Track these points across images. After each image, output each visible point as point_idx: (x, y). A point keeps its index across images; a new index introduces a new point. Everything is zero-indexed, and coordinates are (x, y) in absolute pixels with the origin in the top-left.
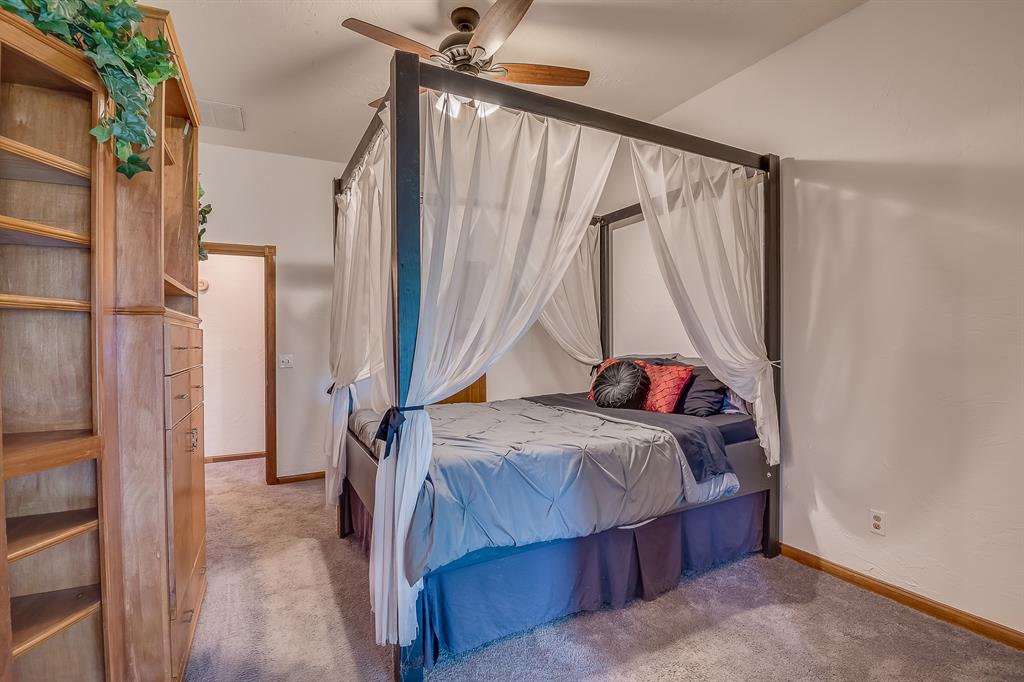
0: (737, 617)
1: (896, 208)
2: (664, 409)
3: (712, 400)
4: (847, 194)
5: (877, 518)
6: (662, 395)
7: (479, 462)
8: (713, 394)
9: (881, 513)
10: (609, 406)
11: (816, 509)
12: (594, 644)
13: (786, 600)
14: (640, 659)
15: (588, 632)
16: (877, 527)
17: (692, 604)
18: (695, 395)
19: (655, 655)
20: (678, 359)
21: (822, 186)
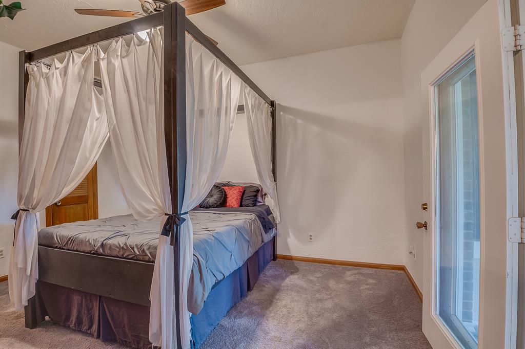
0: (283, 284)
1: (315, 129)
2: (236, 206)
3: (253, 200)
4: (299, 121)
5: (311, 236)
6: (233, 200)
7: (205, 239)
8: (253, 197)
9: (311, 234)
10: (210, 207)
11: (290, 237)
12: (246, 315)
13: (292, 273)
14: (268, 312)
15: (241, 312)
16: (311, 239)
17: (266, 286)
18: (247, 198)
19: (271, 309)
20: (231, 183)
21: (291, 117)
